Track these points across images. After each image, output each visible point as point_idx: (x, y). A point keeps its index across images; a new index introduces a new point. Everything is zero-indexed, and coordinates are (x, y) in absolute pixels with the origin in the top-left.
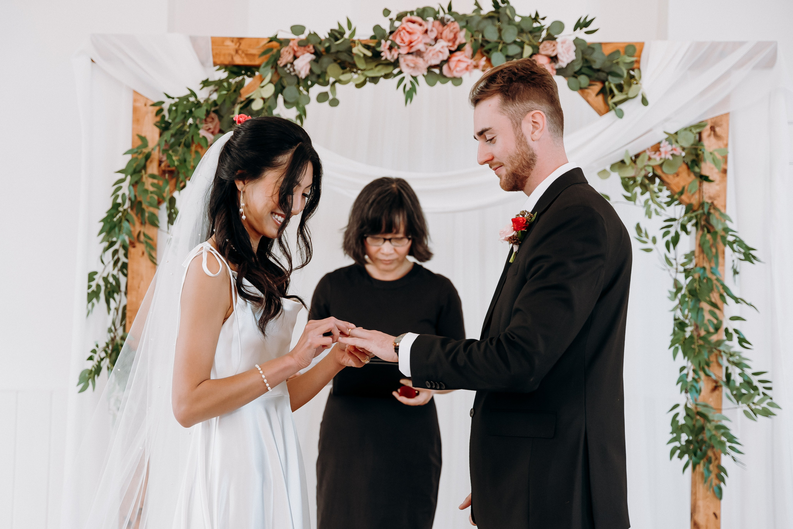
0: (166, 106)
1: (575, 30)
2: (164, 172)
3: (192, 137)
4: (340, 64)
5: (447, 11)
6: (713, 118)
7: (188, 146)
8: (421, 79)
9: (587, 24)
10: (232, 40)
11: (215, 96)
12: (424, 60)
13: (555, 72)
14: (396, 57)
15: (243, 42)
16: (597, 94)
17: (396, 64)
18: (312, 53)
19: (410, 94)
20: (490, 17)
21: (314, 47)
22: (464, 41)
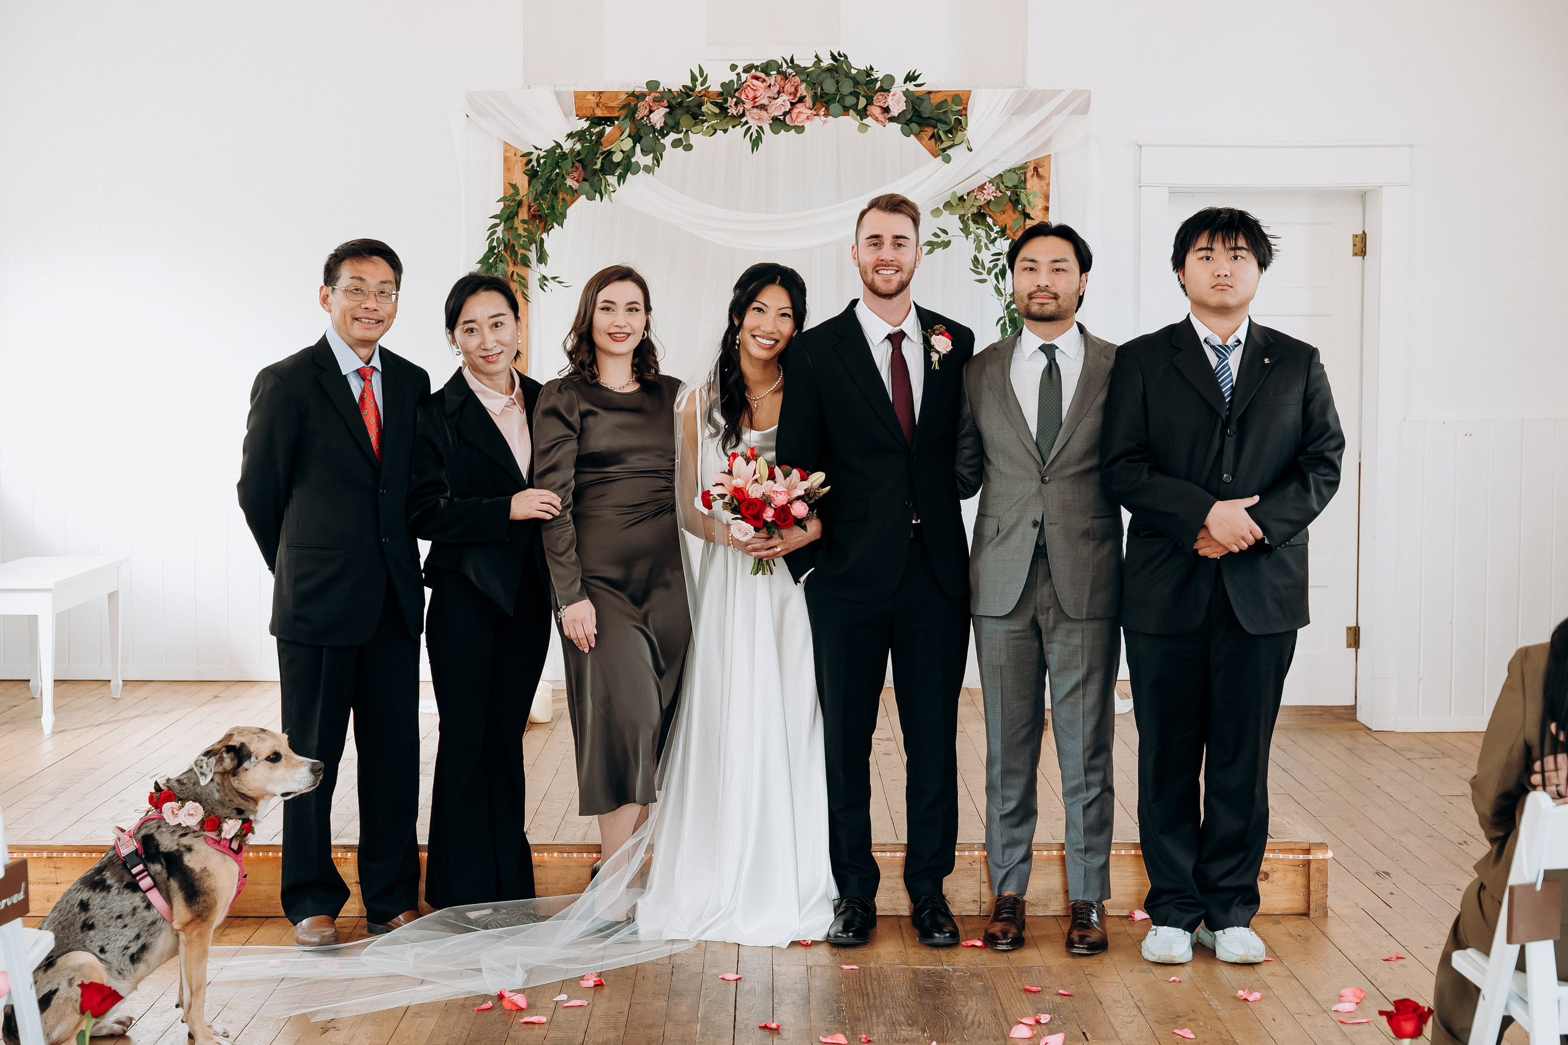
0: (534, 157)
1: (905, 82)
2: (533, 217)
3: (560, 186)
4: (690, 114)
5: (790, 65)
6: (1036, 160)
7: (555, 193)
8: (766, 128)
9: (915, 78)
10: (593, 93)
11: (578, 147)
12: (768, 113)
13: (887, 121)
14: (741, 112)
15: (603, 96)
16: (930, 139)
17: (743, 115)
18: (666, 107)
19: (756, 143)
20: (830, 70)
21: (668, 101)
22: (805, 93)
